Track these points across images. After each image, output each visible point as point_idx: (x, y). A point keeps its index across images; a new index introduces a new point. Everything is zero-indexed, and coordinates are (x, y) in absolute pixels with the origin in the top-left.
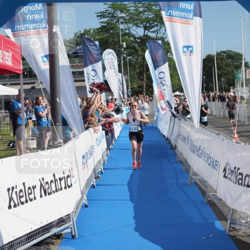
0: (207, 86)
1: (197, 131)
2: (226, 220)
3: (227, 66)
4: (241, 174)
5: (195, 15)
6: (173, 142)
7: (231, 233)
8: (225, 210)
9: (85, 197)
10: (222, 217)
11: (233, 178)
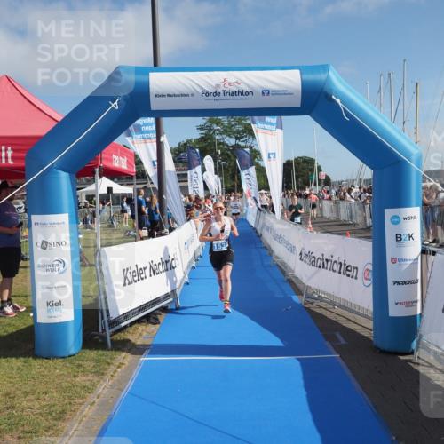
0: (287, 185)
1: (279, 222)
2: (302, 295)
3: (303, 169)
4: (314, 257)
5: (277, 127)
6: (259, 232)
7: (307, 306)
8: (301, 287)
9: (187, 277)
10: (299, 292)
11: (308, 260)
